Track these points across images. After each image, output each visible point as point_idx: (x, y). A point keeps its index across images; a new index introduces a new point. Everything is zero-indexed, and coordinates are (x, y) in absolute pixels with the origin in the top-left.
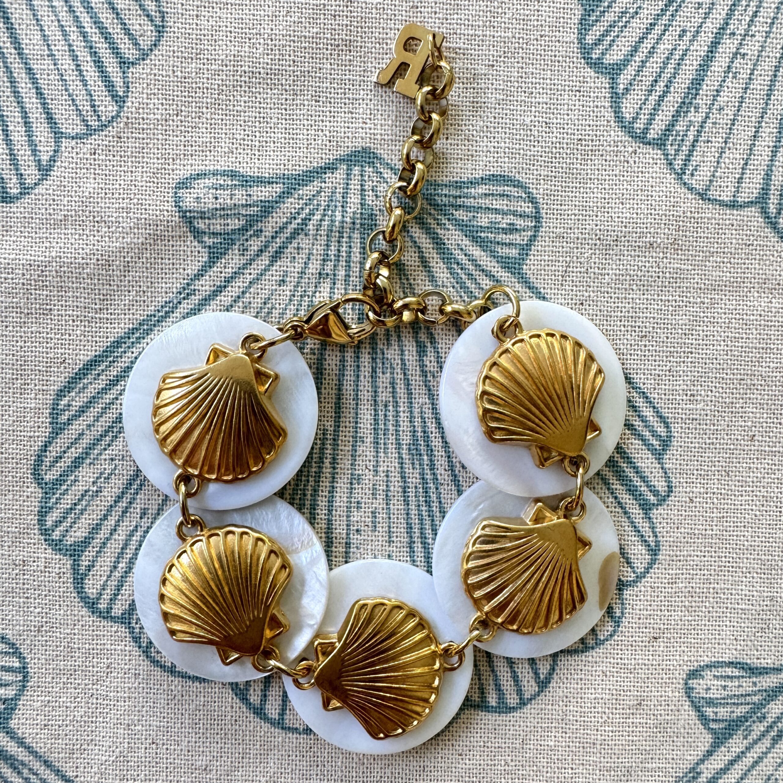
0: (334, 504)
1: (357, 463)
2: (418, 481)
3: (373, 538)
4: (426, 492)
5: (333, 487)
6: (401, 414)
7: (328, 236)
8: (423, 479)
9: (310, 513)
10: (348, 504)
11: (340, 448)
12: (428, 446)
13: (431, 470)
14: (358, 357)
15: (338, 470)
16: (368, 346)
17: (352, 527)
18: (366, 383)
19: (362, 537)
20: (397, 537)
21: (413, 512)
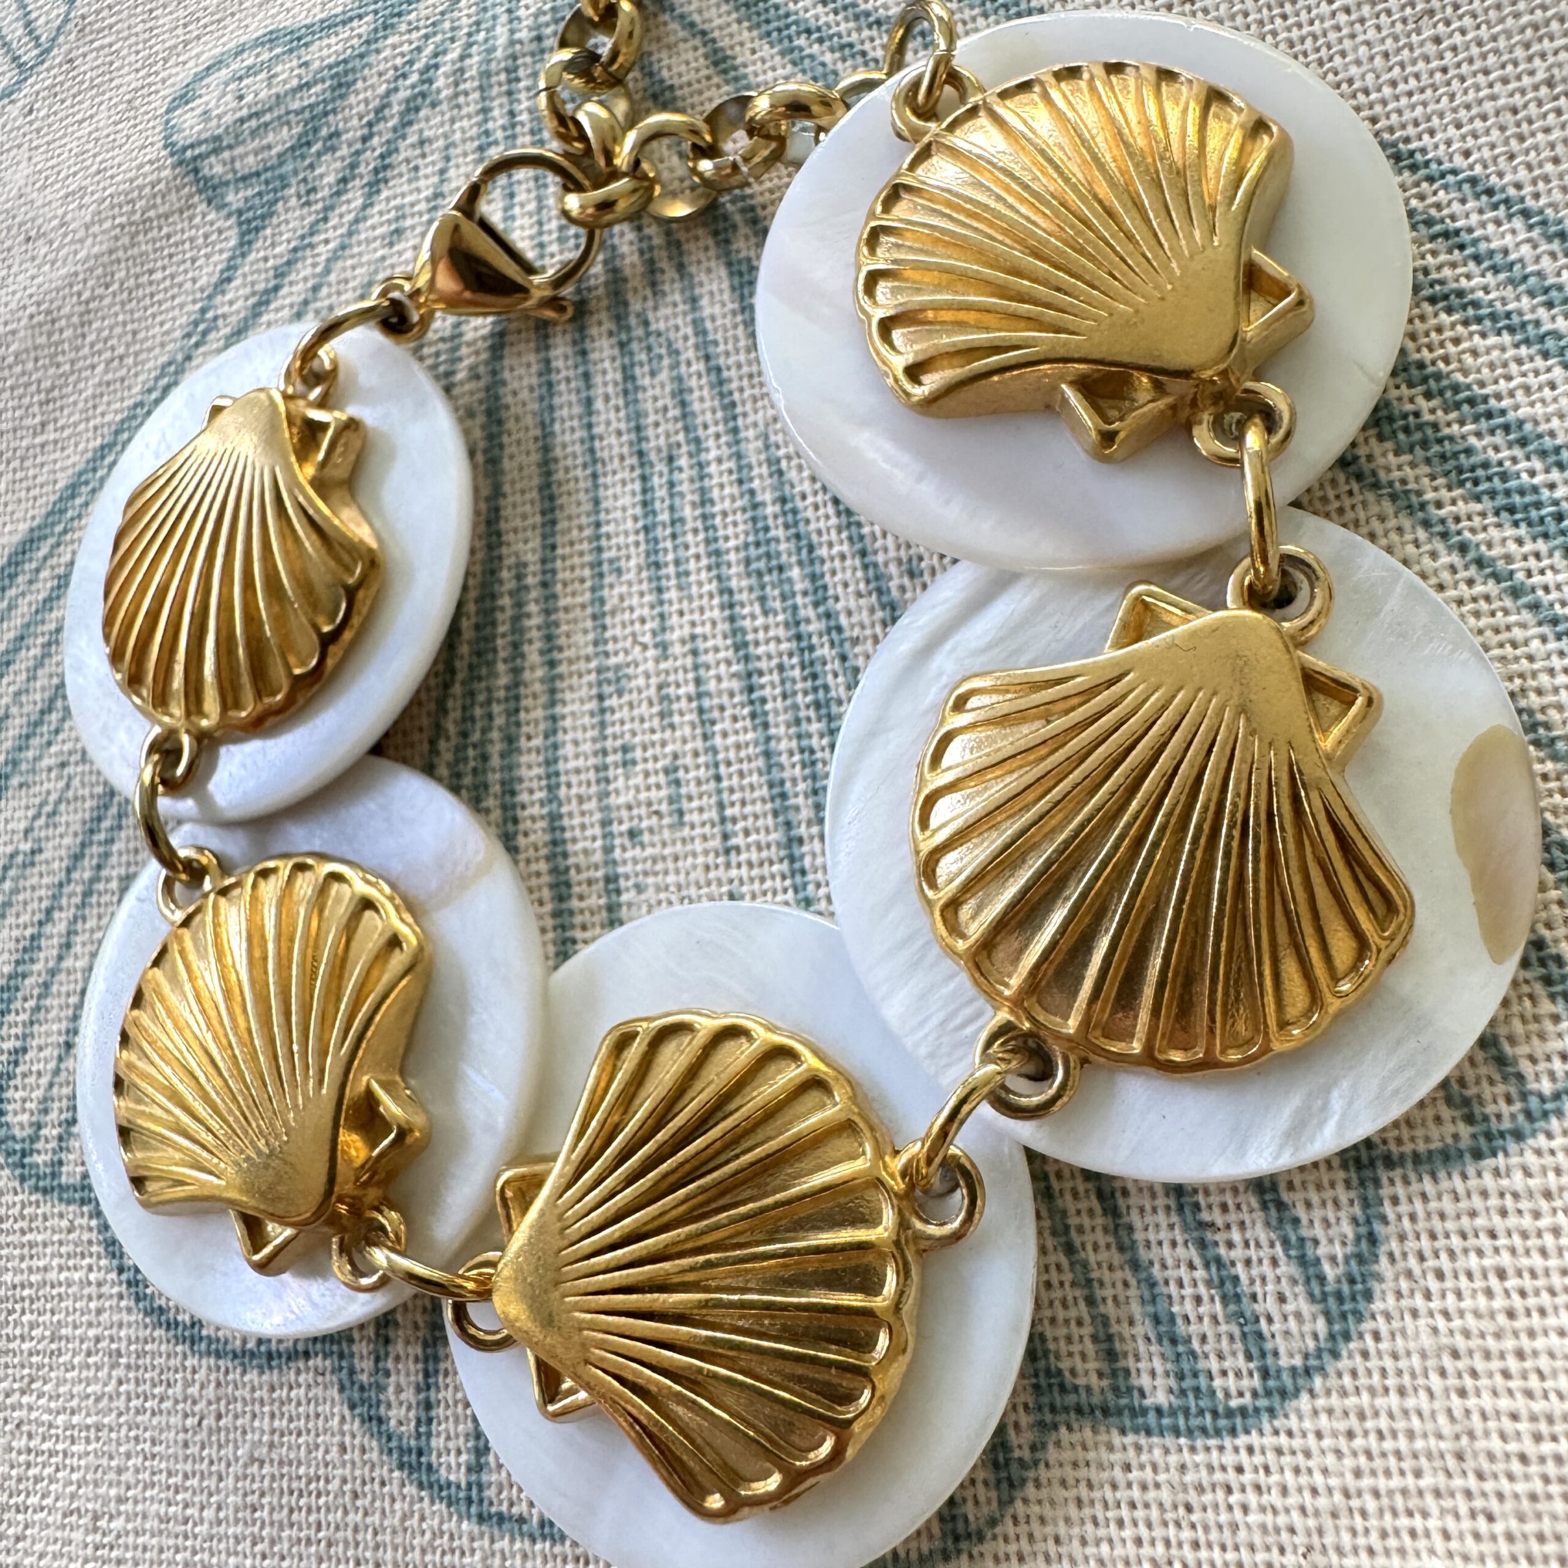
0: (561, 766)
1: (608, 634)
2: (785, 646)
3: (679, 846)
4: (814, 676)
5: (554, 719)
6: (713, 469)
7: (481, 88)
8: (799, 637)
9: (504, 808)
10: (598, 761)
11: (562, 603)
12: (798, 537)
13: (816, 604)
14: (584, 353)
15: (562, 669)
16: (604, 316)
17: (615, 828)
18: (612, 415)
19: (649, 851)
20: (747, 833)
21: (783, 745)
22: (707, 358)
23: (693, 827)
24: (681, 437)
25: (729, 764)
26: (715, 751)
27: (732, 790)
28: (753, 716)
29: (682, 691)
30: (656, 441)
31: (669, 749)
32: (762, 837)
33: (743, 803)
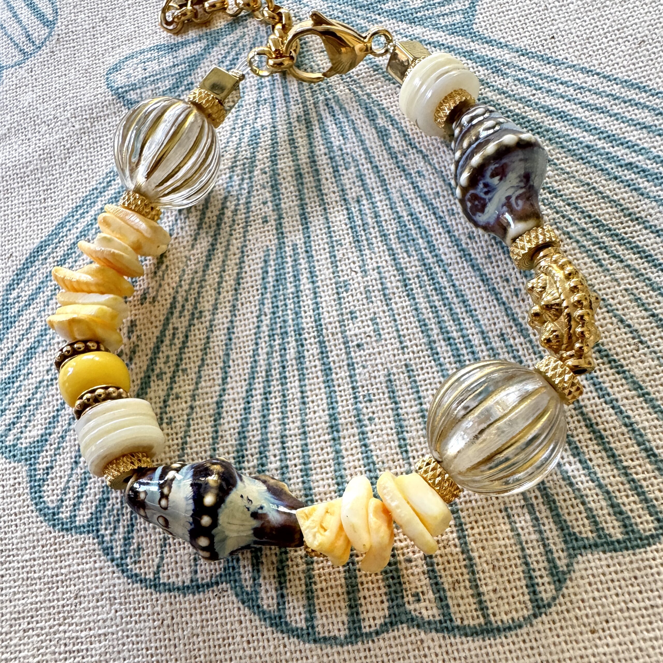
22: (371, 162)
23: (386, 340)
24: (363, 193)
25: (399, 315)
26: (392, 309)
27: (402, 325)
28: (408, 295)
29: (375, 288)
30: (351, 195)
31: (372, 311)
32: (417, 342)
33: (408, 329)
